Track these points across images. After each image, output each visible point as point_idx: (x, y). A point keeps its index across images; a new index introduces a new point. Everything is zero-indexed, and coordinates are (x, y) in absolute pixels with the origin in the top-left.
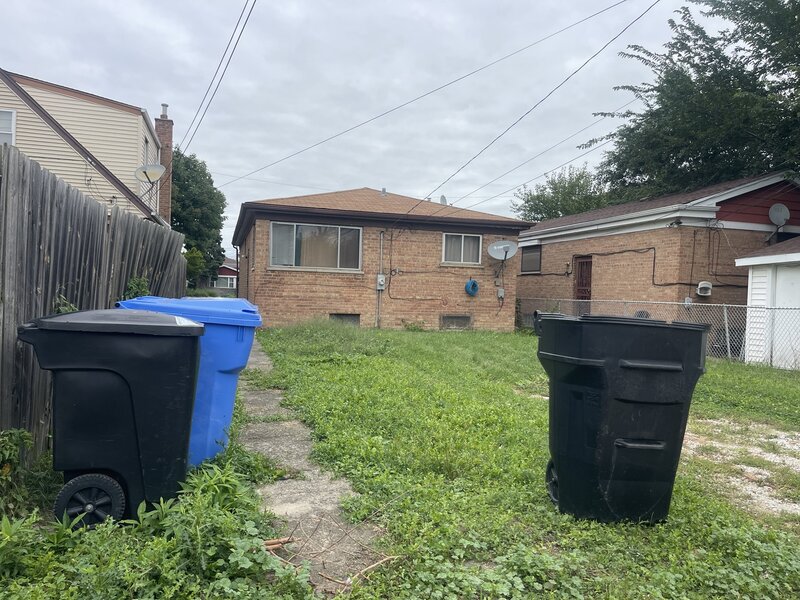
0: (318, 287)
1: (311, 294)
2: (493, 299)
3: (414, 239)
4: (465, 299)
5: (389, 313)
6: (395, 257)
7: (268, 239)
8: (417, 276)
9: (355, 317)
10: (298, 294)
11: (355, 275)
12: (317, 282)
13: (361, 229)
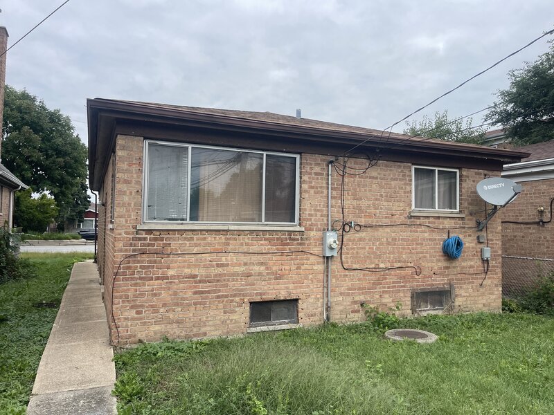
0: (231, 257)
1: (220, 270)
2: (476, 263)
3: (374, 174)
4: (443, 264)
5: (341, 294)
6: (349, 202)
7: (140, 171)
8: (381, 232)
9: (291, 304)
10: (195, 271)
11: (290, 233)
12: (230, 248)
13: (298, 157)
